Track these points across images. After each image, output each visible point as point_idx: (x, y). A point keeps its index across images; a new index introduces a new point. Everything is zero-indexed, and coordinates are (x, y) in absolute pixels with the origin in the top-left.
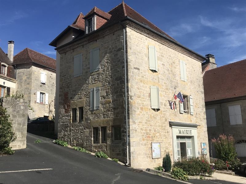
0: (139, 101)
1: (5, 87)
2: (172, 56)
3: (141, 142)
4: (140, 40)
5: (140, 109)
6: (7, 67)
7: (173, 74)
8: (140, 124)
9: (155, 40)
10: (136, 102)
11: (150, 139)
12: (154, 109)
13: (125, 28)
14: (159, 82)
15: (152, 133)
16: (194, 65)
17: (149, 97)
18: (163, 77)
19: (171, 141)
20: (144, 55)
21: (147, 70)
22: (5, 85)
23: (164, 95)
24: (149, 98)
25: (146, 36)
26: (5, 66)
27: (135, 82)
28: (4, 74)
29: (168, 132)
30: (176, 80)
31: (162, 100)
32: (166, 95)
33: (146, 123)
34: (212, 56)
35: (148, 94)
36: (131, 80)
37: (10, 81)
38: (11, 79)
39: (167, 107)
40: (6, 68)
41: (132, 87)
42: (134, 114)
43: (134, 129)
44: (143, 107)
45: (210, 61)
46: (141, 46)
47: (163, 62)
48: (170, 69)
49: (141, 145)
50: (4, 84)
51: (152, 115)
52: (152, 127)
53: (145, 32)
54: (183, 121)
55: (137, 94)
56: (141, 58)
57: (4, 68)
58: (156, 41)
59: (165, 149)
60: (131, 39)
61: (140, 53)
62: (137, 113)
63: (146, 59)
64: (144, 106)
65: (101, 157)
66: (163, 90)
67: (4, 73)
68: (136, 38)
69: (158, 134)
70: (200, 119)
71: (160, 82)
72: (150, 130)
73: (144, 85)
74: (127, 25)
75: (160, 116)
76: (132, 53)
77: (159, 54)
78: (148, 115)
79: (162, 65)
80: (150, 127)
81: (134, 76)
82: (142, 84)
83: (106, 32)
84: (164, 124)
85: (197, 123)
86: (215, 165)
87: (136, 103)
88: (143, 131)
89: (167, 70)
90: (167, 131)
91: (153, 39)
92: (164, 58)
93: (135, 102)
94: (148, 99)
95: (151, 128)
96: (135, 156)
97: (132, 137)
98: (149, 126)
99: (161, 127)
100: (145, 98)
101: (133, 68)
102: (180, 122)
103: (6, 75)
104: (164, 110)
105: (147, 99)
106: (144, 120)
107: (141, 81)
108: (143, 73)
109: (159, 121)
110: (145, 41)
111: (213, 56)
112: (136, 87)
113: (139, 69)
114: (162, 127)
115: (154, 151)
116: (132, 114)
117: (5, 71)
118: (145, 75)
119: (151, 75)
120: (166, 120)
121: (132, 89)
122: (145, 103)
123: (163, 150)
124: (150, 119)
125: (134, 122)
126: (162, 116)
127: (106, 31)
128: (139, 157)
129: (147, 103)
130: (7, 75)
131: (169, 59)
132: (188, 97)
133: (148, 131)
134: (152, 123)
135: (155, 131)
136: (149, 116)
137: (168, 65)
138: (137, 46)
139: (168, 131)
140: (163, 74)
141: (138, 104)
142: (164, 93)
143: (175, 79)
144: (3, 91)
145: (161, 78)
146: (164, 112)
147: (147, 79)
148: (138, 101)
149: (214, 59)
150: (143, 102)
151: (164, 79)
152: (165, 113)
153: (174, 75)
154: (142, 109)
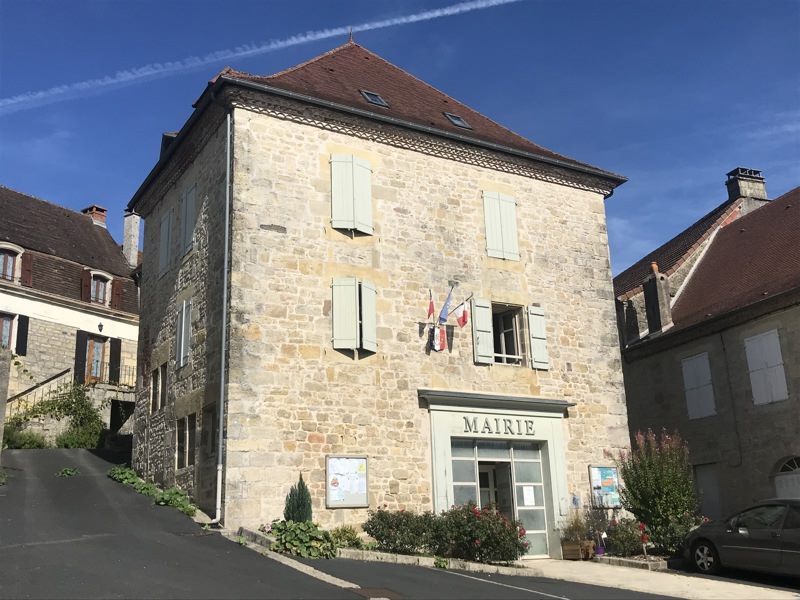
0: (278, 326)
1: (104, 339)
2: (444, 180)
3: (277, 454)
4: (293, 140)
5: (279, 350)
6: (110, 282)
7: (449, 240)
8: (276, 397)
9: (360, 137)
10: (261, 329)
11: (323, 445)
12: (348, 352)
13: (231, 110)
14: (376, 264)
15: (330, 425)
16: (560, 204)
17: (326, 314)
18: (397, 250)
19: (423, 454)
20: (309, 186)
21: (322, 231)
22: (103, 333)
23: (397, 307)
24: (323, 317)
25: (323, 128)
26: (105, 280)
27: (264, 269)
28: (104, 303)
29: (410, 425)
30: (459, 256)
31: (386, 322)
32: (407, 307)
33: (303, 394)
34: (753, 176)
35: (320, 303)
36: (243, 264)
37: (119, 320)
38: (122, 316)
39: (412, 343)
40: (109, 285)
41: (245, 285)
42: (251, 368)
43: (246, 411)
44: (297, 345)
45: (743, 193)
46: (297, 158)
47: (401, 203)
48: (432, 224)
49: (275, 463)
50: (101, 330)
51: (337, 370)
52: (331, 407)
53: (311, 114)
54: (490, 390)
55: (268, 306)
56: (295, 195)
57: (102, 284)
58: (367, 139)
59: (392, 478)
60: (250, 140)
61: (291, 180)
62: (263, 363)
63: (320, 197)
64: (301, 342)
65: (162, 503)
66: (398, 290)
67: (104, 300)
68: (274, 136)
69: (362, 431)
70: (589, 383)
71: (382, 264)
72: (324, 418)
73: (305, 277)
74: (234, 101)
75: (374, 373)
76: (253, 181)
77: (384, 178)
78: (316, 371)
79: (394, 213)
80: (326, 407)
81: (261, 252)
82: (293, 275)
83: (204, 133)
84: (391, 398)
85: (566, 398)
86: (605, 539)
87: (264, 334)
88: (291, 420)
89: (417, 226)
90: (405, 422)
91: (353, 135)
92: (404, 192)
93: (257, 328)
94: (318, 321)
95: (327, 410)
96: (245, 495)
97: (236, 435)
98: (320, 404)
99: (379, 407)
100: (307, 316)
101: (255, 225)
102: (476, 392)
103: (107, 303)
104: (395, 354)
105: (316, 318)
106: (297, 384)
107: (292, 266)
108: (302, 241)
109: (372, 389)
110: (317, 143)
111: (757, 176)
112: (266, 283)
113: (283, 230)
114: (382, 406)
115: (335, 483)
116: (240, 366)
117: (105, 293)
118: (310, 247)
119: (340, 244)
120: (403, 386)
121: (246, 291)
122: (304, 332)
123: (385, 481)
124: (325, 381)
125: (250, 393)
126: (382, 373)
127: (202, 129)
128: (263, 499)
129: (314, 332)
130: (112, 305)
131: (432, 191)
132: (524, 310)
133: (315, 421)
134: (334, 394)
135: (347, 419)
136: (324, 372)
137: (425, 212)
138: (277, 159)
139: (412, 421)
140: (400, 239)
141: (269, 334)
142: (402, 299)
143: (456, 253)
144: (101, 351)
145: (388, 252)
146: (396, 361)
147: (321, 256)
148: (275, 328)
149: (762, 185)
150: (298, 330)
151: (400, 254)
152: (402, 362)
153: (453, 242)
154: (288, 350)
